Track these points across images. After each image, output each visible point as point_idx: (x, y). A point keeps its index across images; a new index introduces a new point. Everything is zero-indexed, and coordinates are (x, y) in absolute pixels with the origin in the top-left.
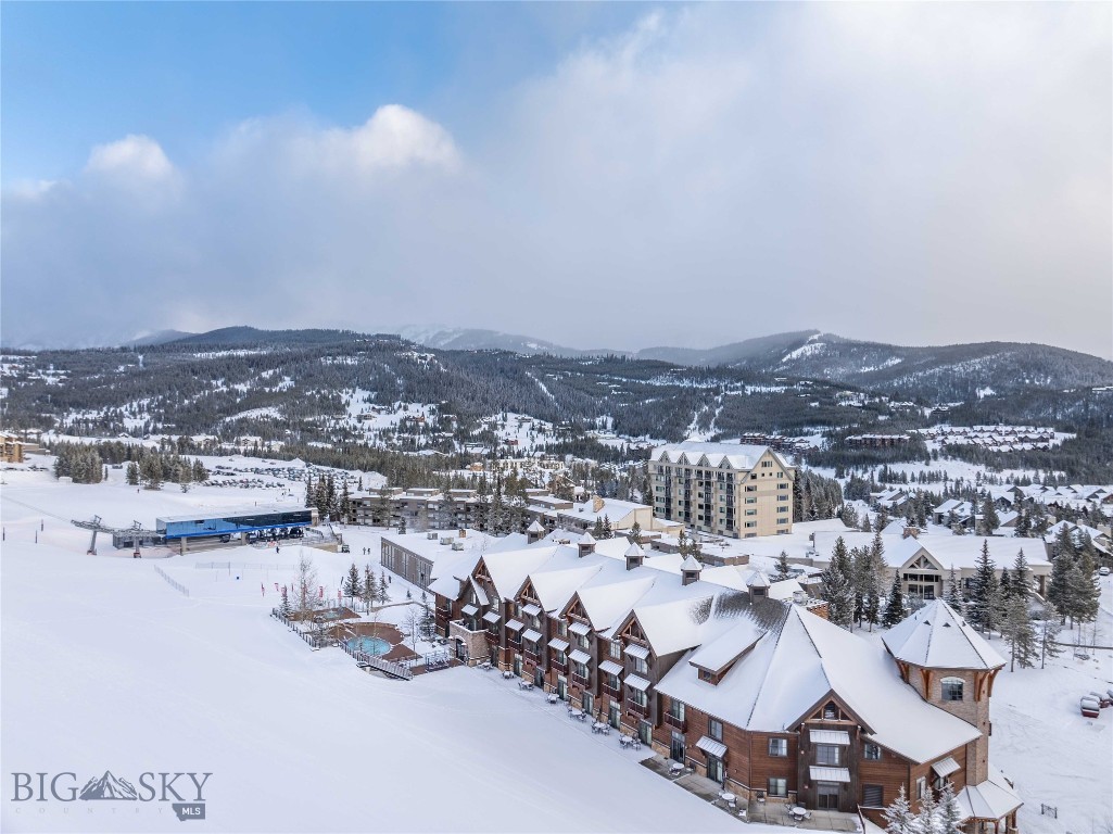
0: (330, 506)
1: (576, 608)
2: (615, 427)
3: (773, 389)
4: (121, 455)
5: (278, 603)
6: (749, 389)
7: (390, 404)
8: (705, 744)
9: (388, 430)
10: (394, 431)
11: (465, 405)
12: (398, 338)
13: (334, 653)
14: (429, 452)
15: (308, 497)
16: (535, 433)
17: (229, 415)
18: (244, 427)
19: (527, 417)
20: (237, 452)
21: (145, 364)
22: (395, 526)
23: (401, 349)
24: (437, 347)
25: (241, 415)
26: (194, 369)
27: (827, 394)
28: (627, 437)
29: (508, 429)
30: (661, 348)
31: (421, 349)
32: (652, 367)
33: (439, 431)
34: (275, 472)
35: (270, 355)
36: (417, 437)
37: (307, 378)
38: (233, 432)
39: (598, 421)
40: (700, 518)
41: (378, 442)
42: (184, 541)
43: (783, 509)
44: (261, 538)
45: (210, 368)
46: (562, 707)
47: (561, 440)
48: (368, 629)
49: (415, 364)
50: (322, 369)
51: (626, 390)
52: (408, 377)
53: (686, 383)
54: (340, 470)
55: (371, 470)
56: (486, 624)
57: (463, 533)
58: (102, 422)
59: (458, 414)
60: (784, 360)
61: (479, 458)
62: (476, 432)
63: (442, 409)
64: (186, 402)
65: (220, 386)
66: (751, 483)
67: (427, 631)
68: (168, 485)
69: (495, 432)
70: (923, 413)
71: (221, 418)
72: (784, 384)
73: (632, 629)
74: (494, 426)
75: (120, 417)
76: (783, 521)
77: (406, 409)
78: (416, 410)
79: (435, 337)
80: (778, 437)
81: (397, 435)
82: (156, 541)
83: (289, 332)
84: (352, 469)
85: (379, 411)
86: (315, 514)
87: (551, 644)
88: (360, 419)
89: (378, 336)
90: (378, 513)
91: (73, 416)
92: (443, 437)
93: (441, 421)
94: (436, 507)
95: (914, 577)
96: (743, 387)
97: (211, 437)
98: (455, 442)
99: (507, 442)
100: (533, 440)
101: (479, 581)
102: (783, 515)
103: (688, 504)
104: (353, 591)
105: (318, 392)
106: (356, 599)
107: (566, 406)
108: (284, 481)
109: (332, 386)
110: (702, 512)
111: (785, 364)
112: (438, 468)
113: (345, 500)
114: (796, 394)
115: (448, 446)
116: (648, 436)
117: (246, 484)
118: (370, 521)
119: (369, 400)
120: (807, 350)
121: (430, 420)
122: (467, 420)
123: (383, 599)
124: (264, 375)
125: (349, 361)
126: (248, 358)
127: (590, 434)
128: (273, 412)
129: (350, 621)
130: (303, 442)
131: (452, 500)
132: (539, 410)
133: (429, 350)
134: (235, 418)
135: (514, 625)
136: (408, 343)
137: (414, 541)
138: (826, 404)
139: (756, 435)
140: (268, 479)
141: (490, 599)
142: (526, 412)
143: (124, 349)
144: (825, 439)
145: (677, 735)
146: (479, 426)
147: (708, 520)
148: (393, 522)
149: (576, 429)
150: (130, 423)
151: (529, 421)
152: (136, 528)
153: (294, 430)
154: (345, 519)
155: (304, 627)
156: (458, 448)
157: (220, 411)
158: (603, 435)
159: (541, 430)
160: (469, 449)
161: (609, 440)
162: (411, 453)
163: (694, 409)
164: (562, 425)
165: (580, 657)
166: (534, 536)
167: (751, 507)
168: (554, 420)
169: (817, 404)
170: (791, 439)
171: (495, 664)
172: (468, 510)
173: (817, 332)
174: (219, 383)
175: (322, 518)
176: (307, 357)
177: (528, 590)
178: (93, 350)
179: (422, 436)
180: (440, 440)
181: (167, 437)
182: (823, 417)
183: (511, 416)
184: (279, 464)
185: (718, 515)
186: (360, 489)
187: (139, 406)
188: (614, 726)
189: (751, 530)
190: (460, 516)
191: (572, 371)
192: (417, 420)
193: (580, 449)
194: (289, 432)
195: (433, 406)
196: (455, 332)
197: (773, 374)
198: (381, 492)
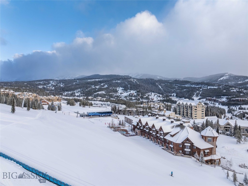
0: (116, 111)
1: (153, 126)
2: (176, 96)
3: (215, 87)
4: (77, 101)
5: (108, 125)
6: (209, 87)
7: (127, 91)
8: (170, 146)
9: (127, 96)
10: (128, 96)
11: (143, 91)
12: (129, 76)
13: (117, 132)
14: (135, 101)
15: (112, 109)
16: (158, 97)
17: (95, 93)
18: (98, 95)
19: (156, 93)
20: (97, 100)
21: (79, 82)
22: (127, 115)
23: (129, 79)
24: (137, 78)
25: (97, 93)
26: (88, 83)
27: (228, 88)
28: (179, 98)
29: (152, 96)
30: (189, 77)
31: (134, 79)
32: (185, 82)
33: (137, 96)
34: (105, 104)
35: (103, 80)
36: (132, 98)
37: (110, 85)
38: (96, 96)
39: (172, 95)
40: (186, 115)
41: (124, 99)
42: (91, 116)
43: (203, 114)
44: (104, 116)
45: (91, 83)
46: (151, 141)
47: (164, 99)
48: (122, 130)
49: (132, 82)
50: (113, 83)
51: (179, 87)
52: (131, 85)
53: (193, 86)
54: (117, 104)
55: (123, 104)
56: (141, 129)
57: (139, 116)
58: (71, 94)
59: (141, 93)
60: (219, 80)
61: (145, 102)
62: (145, 97)
63: (138, 92)
64: (87, 90)
65: (93, 87)
66: (196, 108)
67: (132, 131)
68: (86, 106)
69: (149, 97)
71: (94, 93)
72: (217, 86)
73: (161, 129)
74: (149, 95)
75: (75, 93)
76: (203, 116)
77: (130, 92)
78: (132, 92)
79: (136, 76)
80: (215, 99)
81: (128, 97)
82: (87, 116)
83: (106, 75)
84: (119, 104)
85: (125, 92)
86: (113, 112)
87: (150, 132)
88: (121, 94)
89: (125, 76)
90: (124, 112)
91: (66, 93)
92: (138, 98)
93: (137, 94)
94: (135, 112)
95: (226, 127)
96: (207, 87)
97: (92, 97)
98: (140, 99)
99: (151, 99)
100: (157, 99)
101: (140, 122)
102: (203, 115)
103: (183, 112)
104: (120, 124)
105: (112, 88)
106: (120, 126)
107: (165, 91)
108: (106, 106)
109: (115, 87)
110: (186, 114)
111: (219, 81)
112: (136, 104)
113: (118, 110)
114: (220, 88)
115: (139, 100)
116: (184, 98)
117: (100, 107)
118: (123, 114)
119: (123, 90)
120: (225, 78)
121: (135, 94)
122: (143, 94)
123: (125, 126)
124: (102, 84)
125: (119, 81)
126: (98, 81)
127: (170, 97)
128: (103, 92)
129: (120, 129)
130: (110, 98)
131: (138, 110)
132: (159, 92)
133: (135, 79)
134: (96, 93)
135: (145, 129)
136: (131, 77)
137: (130, 117)
138: (227, 91)
139: (210, 98)
140: (104, 106)
141: (141, 125)
142: (156, 92)
143: (75, 79)
144: (226, 99)
145: (167, 145)
146: (146, 95)
147: (187, 115)
148: (127, 114)
149: (167, 96)
150: (76, 94)
151: (156, 94)
152: (84, 113)
153: (108, 96)
154: (118, 113)
155: (113, 129)
156: (141, 100)
157: (93, 92)
158: (173, 98)
159: (159, 96)
160: (143, 100)
161: (174, 99)
162: (131, 101)
163: (195, 92)
164: (164, 95)
165: (154, 134)
166: (149, 116)
167: (196, 113)
168: (162, 94)
169: (225, 91)
170: (218, 99)
171: (142, 135)
172: (141, 112)
173: (227, 73)
174: (93, 86)
175: (114, 113)
176: (110, 81)
177: (147, 124)
178: (69, 80)
179: (133, 97)
180: (137, 98)
181: (84, 97)
182: (226, 94)
183: (153, 93)
184: (105, 103)
185: (189, 115)
186: (121, 108)
187: (78, 91)
188: (159, 144)
189: (196, 118)
190: (139, 113)
191: (167, 83)
192: (132, 94)
193: (168, 101)
194: (107, 96)
195: (136, 91)
196: (141, 74)
197: (215, 84)
198: (125, 108)
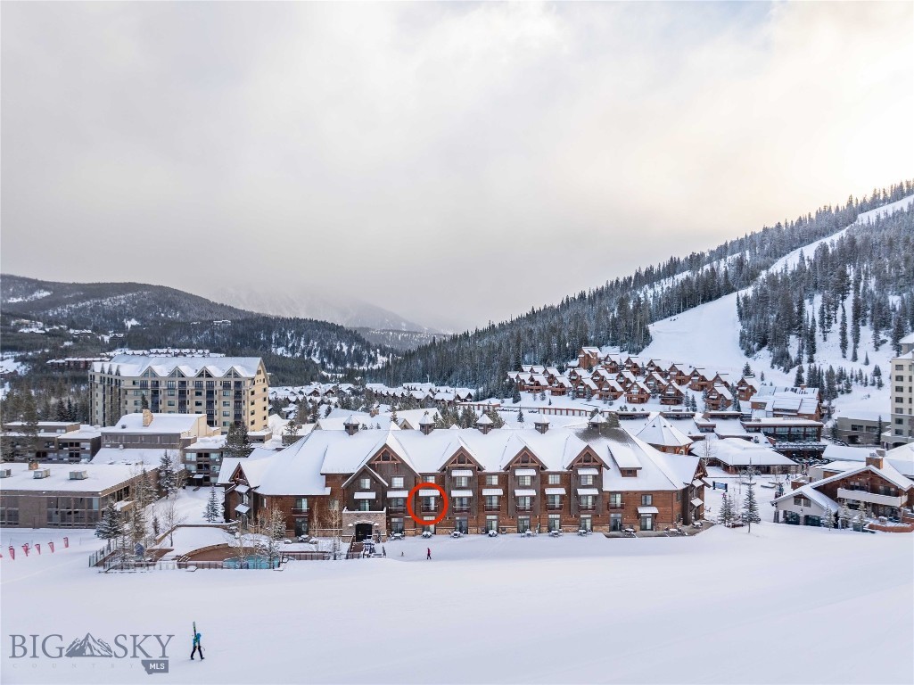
43: (265, 409)
66: (253, 388)
70: (103, 339)
76: (265, 418)
87: (485, 494)
102: (265, 413)
145: (613, 515)
165: (526, 492)
167: (253, 408)
189: (253, 427)
